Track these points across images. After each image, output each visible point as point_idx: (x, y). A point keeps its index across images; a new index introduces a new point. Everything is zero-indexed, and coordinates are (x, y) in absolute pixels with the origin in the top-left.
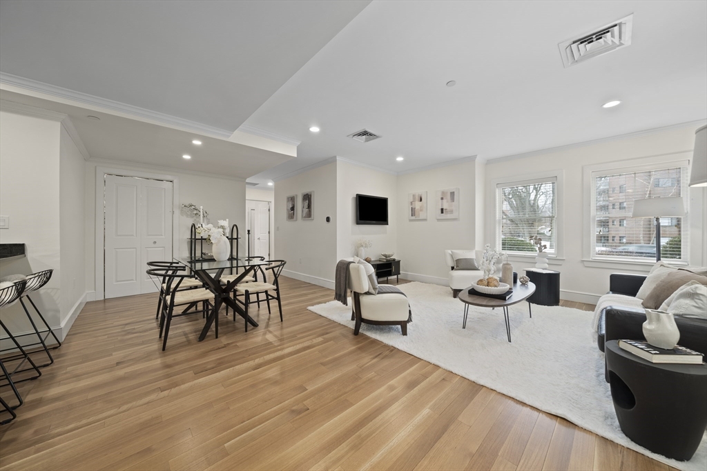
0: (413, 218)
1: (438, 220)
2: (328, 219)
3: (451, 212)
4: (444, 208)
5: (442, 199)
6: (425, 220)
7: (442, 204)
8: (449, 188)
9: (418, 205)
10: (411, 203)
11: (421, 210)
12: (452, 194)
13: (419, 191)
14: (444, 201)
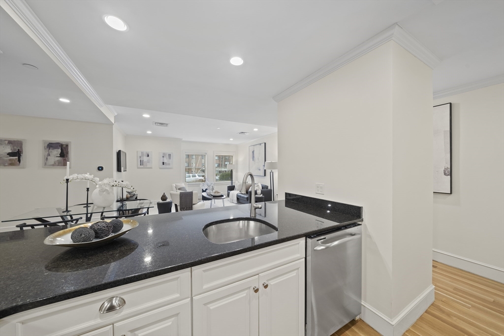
0: (142, 166)
1: (160, 168)
2: (100, 169)
3: (169, 164)
4: (165, 162)
5: (163, 157)
6: (151, 168)
7: (163, 160)
8: (168, 151)
9: (145, 159)
10: (140, 157)
11: (148, 162)
12: (170, 155)
13: (146, 150)
14: (165, 158)
